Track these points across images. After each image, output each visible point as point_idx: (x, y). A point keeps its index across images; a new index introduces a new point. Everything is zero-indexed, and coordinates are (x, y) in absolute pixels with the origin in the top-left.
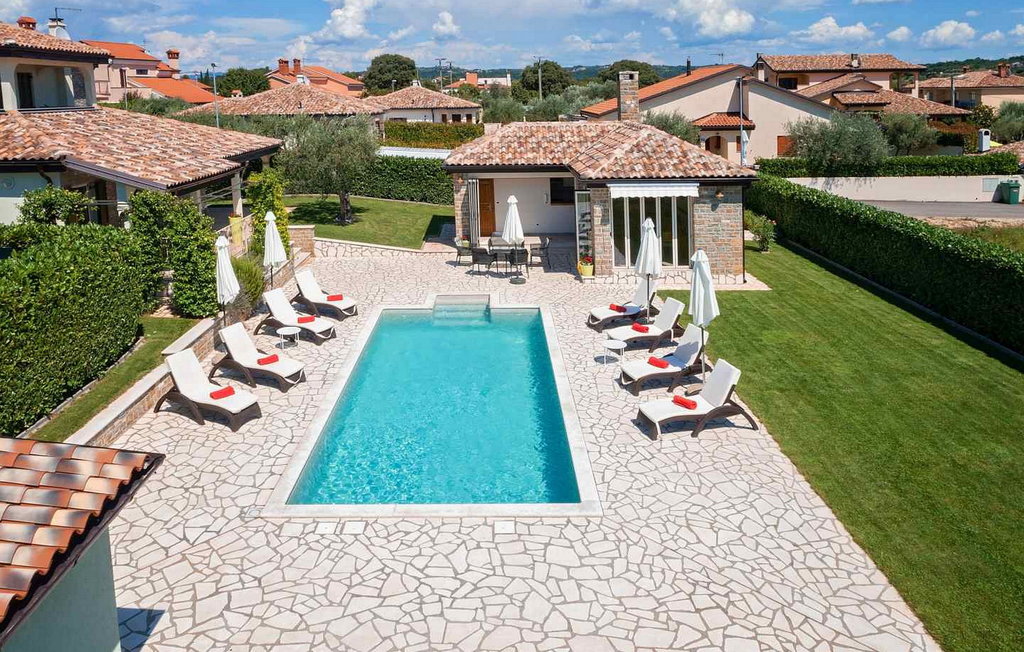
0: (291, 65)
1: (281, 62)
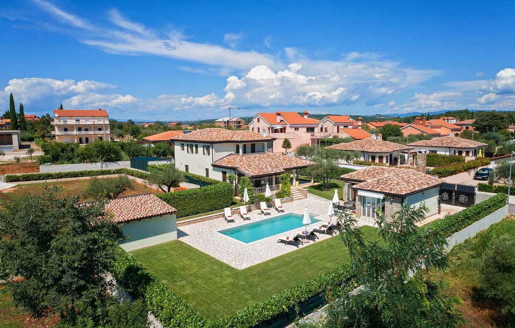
0: (421, 120)
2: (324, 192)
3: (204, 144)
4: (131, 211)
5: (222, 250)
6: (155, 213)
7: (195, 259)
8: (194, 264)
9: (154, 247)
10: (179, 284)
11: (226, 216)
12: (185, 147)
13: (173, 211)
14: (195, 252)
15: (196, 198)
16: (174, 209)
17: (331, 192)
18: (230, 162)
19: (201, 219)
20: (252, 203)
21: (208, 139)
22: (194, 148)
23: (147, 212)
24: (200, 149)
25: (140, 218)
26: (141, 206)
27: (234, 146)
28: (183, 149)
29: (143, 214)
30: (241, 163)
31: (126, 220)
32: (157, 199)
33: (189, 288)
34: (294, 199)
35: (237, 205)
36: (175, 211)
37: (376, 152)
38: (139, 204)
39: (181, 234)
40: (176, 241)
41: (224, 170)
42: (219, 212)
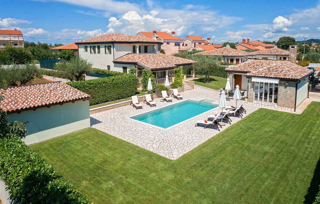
0: (246, 41)
1: (243, 40)
2: (207, 84)
3: (106, 45)
4: (39, 98)
5: (142, 136)
6: (66, 98)
7: (116, 149)
8: (118, 156)
9: (66, 137)
10: (105, 186)
11: (134, 103)
12: (89, 49)
13: (86, 97)
14: (114, 140)
15: (105, 87)
16: (86, 94)
17: (212, 83)
18: (130, 59)
19: (111, 106)
20: (154, 92)
21: (110, 40)
22: (97, 49)
23: (57, 98)
24: (102, 50)
25: (50, 104)
26: (50, 93)
27: (130, 46)
28: (87, 51)
29: (53, 100)
30: (140, 59)
31: (32, 106)
32: (67, 87)
33: (120, 193)
34: (185, 89)
35: (140, 94)
36: (88, 97)
37: (235, 56)
38: (47, 90)
39: (94, 121)
40: (89, 128)
41: (125, 65)
42: (126, 100)
